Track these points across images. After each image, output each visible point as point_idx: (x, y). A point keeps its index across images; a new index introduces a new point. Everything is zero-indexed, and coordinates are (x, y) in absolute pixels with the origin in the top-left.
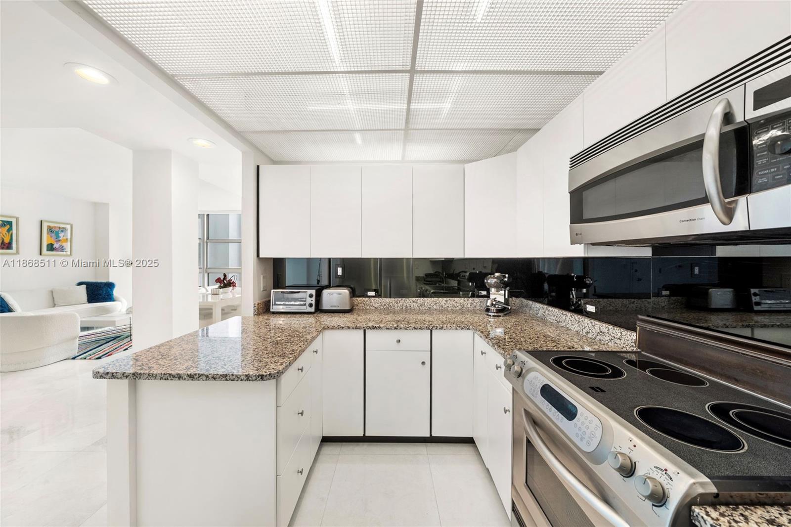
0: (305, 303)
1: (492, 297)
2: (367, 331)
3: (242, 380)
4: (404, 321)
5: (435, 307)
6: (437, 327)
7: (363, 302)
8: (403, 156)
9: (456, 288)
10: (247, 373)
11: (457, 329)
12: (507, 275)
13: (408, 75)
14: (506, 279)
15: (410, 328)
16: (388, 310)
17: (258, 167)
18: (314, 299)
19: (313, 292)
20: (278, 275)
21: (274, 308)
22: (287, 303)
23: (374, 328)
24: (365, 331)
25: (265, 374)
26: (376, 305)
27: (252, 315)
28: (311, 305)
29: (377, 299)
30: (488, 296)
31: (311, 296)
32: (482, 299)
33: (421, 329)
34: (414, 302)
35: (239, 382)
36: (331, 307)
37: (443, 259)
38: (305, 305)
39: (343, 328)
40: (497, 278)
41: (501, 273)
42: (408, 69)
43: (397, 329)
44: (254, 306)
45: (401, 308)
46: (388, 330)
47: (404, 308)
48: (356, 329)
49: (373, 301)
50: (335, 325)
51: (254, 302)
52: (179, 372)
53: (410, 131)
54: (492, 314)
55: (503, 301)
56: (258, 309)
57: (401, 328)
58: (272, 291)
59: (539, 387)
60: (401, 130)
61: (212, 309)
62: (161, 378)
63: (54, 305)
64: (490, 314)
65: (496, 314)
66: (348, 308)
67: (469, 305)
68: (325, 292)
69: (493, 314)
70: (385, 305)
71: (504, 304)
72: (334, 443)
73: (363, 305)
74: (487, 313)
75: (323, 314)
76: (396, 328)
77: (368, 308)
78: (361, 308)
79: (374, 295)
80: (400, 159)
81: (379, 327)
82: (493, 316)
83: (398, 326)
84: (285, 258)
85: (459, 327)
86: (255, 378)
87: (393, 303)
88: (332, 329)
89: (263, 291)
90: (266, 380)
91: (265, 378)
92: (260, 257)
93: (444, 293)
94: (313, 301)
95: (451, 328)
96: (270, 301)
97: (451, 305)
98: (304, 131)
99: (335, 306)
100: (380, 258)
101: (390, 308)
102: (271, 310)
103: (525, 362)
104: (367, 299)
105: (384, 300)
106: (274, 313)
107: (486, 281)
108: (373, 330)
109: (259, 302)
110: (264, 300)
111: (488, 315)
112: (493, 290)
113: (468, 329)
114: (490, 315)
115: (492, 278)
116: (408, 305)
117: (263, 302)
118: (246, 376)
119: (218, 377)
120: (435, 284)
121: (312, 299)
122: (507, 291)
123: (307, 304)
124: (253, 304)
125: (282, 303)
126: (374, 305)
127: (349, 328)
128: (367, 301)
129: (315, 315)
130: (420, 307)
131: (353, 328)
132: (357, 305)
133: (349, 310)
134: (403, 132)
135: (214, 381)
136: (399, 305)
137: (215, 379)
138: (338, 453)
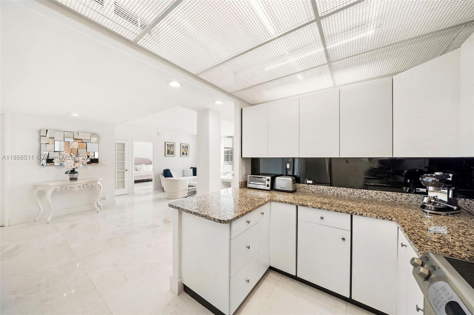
0: (265, 184)
1: (430, 194)
2: (299, 207)
3: (212, 220)
4: (329, 204)
5: (364, 197)
6: (357, 213)
7: (304, 187)
8: (334, 83)
9: (403, 183)
10: (214, 217)
11: (377, 218)
12: (451, 175)
13: (315, 23)
14: (450, 179)
15: (332, 210)
16: (321, 195)
17: (242, 109)
18: (270, 182)
19: (269, 178)
20: (254, 167)
21: (249, 185)
22: (256, 183)
23: (303, 205)
24: (297, 207)
25: (221, 220)
26: (313, 190)
27: (238, 188)
28: (268, 186)
29: (314, 186)
30: (426, 194)
31: (268, 180)
32: (419, 195)
33: (341, 212)
34: (344, 191)
35: (211, 221)
36: (280, 188)
37: (388, 159)
38: (265, 185)
39: (282, 202)
40: (437, 177)
41: (444, 172)
42: (314, 19)
43: (321, 209)
44: (239, 183)
45: (333, 194)
46: (313, 208)
47: (335, 194)
48: (290, 204)
49: (310, 187)
50: (278, 199)
51: (239, 181)
52: (191, 210)
53: (332, 63)
54: (428, 211)
55: (447, 201)
56: (241, 185)
57: (324, 209)
58: (248, 176)
59: (445, 302)
60: (325, 64)
61: (230, 183)
62: (186, 212)
63: (184, 176)
64: (426, 210)
65: (434, 212)
66: (291, 189)
67: (403, 200)
68: (278, 179)
69: (431, 211)
70: (320, 191)
71: (448, 203)
72: (277, 273)
73: (304, 189)
74: (422, 210)
75: (276, 192)
76: (319, 208)
77: (307, 191)
78: (302, 191)
79: (312, 183)
80: (332, 85)
81: (307, 206)
82: (430, 213)
83: (321, 207)
84: (260, 158)
85: (380, 217)
86: (217, 220)
87: (327, 190)
88: (276, 201)
89: (245, 175)
90: (222, 223)
91: (221, 222)
92: (243, 157)
93: (385, 186)
94: (269, 183)
95: (371, 216)
96: (247, 181)
97: (382, 198)
98: (261, 84)
99: (283, 188)
100: (329, 158)
101: (323, 193)
102: (248, 186)
103: (436, 268)
104: (306, 185)
105: (319, 187)
106: (249, 188)
107: (420, 179)
108: (302, 206)
109: (242, 181)
110: (245, 180)
111: (423, 211)
112: (431, 188)
113: (390, 220)
114: (426, 212)
115: (429, 176)
116: (339, 193)
117: (244, 181)
118: (214, 218)
119: (203, 216)
120: (383, 179)
121: (269, 182)
122: (451, 192)
123: (266, 185)
124: (238, 182)
125: (253, 183)
126: (311, 190)
127: (286, 203)
128: (306, 186)
129: (270, 192)
130: (350, 196)
131: (289, 203)
132: (299, 189)
133: (291, 191)
134: (327, 65)
135: (202, 218)
136: (331, 192)
137: (202, 217)
138: (279, 280)
